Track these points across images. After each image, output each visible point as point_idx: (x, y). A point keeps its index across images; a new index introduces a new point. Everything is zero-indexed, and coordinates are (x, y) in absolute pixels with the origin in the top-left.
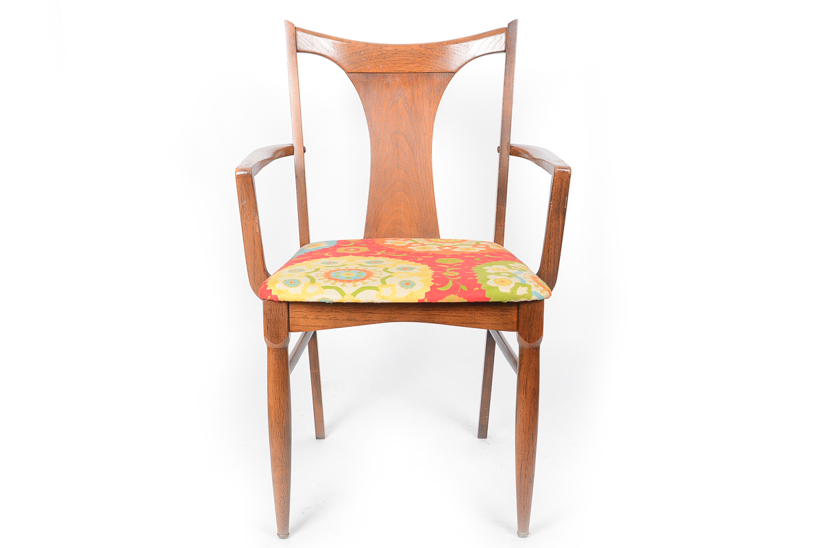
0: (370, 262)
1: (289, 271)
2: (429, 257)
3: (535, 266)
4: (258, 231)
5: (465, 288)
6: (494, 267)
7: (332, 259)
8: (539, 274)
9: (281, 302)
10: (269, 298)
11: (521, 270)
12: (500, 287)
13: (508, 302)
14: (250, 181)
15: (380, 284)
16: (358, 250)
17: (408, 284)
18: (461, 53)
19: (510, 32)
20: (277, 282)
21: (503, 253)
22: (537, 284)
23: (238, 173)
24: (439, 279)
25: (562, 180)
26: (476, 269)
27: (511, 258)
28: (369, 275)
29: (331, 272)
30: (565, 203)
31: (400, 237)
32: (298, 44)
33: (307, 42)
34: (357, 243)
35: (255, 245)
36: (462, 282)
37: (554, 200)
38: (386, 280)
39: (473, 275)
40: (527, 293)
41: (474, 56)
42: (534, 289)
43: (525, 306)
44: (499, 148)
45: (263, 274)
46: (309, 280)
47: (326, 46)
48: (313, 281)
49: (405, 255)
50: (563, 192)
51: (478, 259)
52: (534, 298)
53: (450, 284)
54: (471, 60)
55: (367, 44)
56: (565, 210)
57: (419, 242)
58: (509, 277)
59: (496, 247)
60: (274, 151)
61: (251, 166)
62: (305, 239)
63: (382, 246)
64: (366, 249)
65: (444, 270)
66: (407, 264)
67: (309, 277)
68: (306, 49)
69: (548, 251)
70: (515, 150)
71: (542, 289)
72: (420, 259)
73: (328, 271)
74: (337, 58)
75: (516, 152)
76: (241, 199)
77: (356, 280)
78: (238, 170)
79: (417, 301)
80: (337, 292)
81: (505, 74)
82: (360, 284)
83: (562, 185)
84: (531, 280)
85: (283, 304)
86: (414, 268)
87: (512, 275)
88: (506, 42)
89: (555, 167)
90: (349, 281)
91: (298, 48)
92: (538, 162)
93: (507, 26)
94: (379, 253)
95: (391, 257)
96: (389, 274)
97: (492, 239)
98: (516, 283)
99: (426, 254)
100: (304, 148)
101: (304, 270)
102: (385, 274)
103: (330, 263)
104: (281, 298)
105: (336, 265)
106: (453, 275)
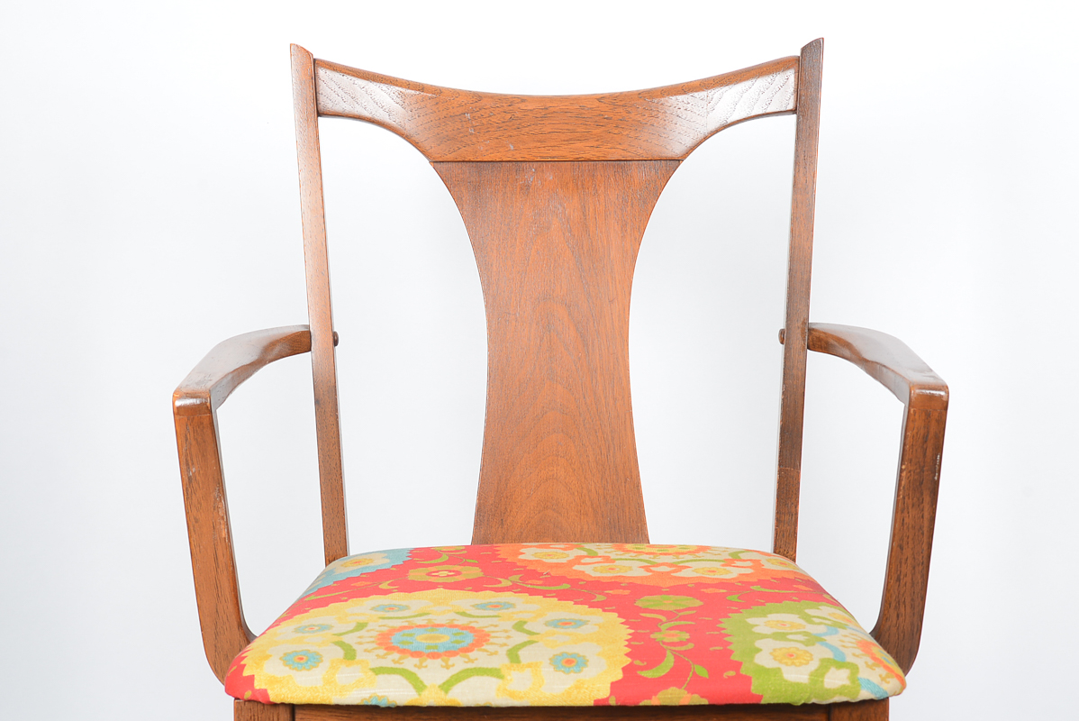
0: (483, 607)
1: (297, 630)
2: (620, 592)
3: (868, 615)
4: (224, 534)
5: (702, 672)
6: (773, 617)
7: (398, 598)
8: (878, 633)
9: (275, 705)
10: (248, 695)
11: (836, 626)
12: (784, 669)
13: (805, 705)
14: (206, 421)
15: (506, 661)
16: (458, 573)
17: (569, 662)
18: (694, 114)
19: (806, 64)
20: (268, 657)
21: (793, 581)
22: (871, 662)
23: (178, 403)
24: (643, 650)
25: (928, 415)
26: (729, 624)
27: (813, 592)
28: (481, 638)
29: (393, 631)
30: (935, 468)
31: (557, 539)
32: (322, 99)
33: (340, 91)
34: (457, 557)
35: (217, 567)
36: (698, 655)
37: (911, 461)
38: (520, 653)
39: (721, 639)
40: (847, 683)
41: (723, 122)
42: (864, 674)
43: (845, 713)
44: (782, 332)
45: (237, 634)
46: (340, 652)
47: (383, 100)
48: (350, 654)
49: (566, 586)
50: (930, 444)
51: (734, 598)
52: (865, 694)
53: (668, 663)
54: (717, 131)
55: (479, 97)
56: (936, 485)
57: (601, 553)
58: (807, 643)
59: (777, 565)
60: (265, 343)
61: (209, 385)
62: (336, 546)
63: (514, 565)
64: (474, 572)
65: (654, 625)
66: (569, 610)
67: (341, 644)
68: (338, 108)
69: (898, 580)
70: (819, 339)
71: (883, 672)
72: (600, 598)
73: (385, 629)
74: (409, 127)
75: (823, 342)
76: (186, 462)
77: (451, 653)
78: (179, 394)
79: (591, 703)
80: (405, 682)
81: (796, 163)
82: (459, 663)
83: (927, 427)
84: (858, 652)
85: (281, 709)
86: (585, 623)
87: (813, 640)
88: (797, 91)
89: (912, 386)
90: (434, 656)
91: (321, 107)
92: (873, 368)
93: (799, 54)
94: (505, 583)
95: (533, 592)
96: (525, 638)
97: (767, 544)
98: (822, 660)
99: (614, 584)
100: (335, 335)
101: (327, 627)
102: (520, 638)
103: (391, 608)
104: (276, 695)
105: (406, 613)
106: (676, 639)
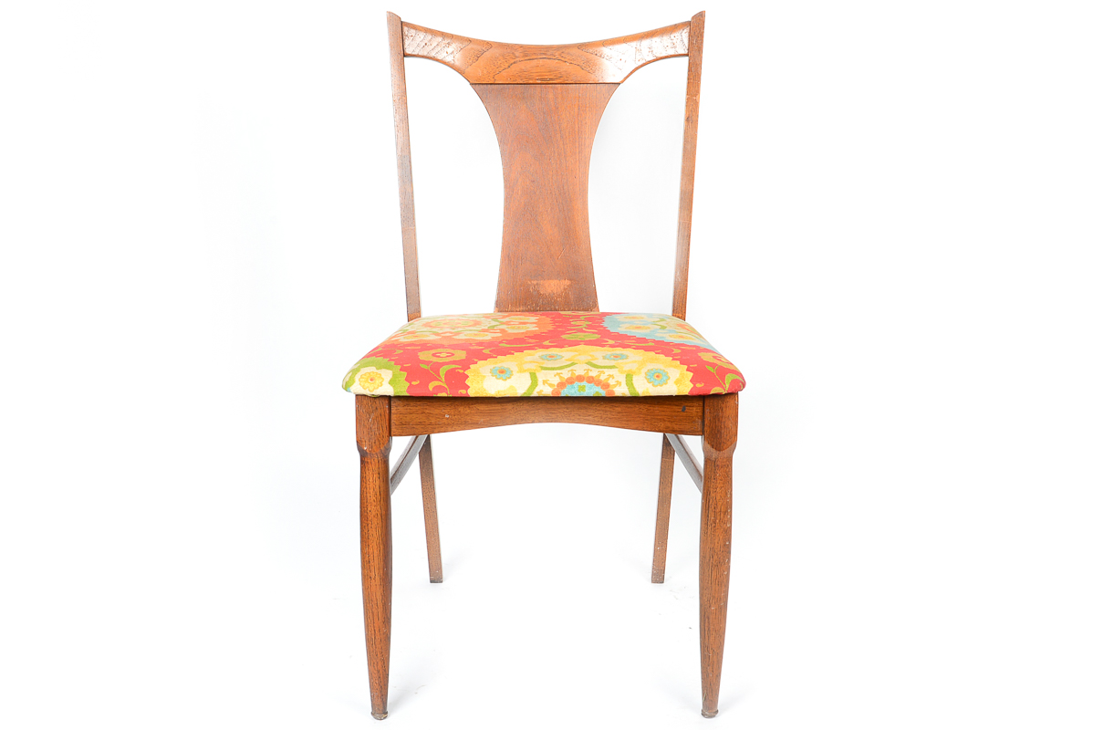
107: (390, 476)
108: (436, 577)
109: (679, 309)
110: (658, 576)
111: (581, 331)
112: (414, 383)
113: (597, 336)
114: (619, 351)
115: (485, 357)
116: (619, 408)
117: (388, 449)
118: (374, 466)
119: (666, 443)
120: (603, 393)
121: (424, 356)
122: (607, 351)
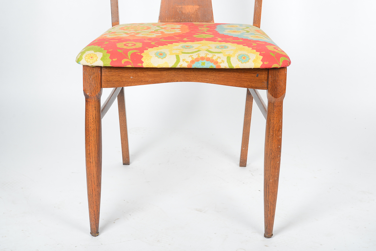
107: (101, 110)
108: (126, 162)
109: (257, 21)
110: (243, 163)
111: (204, 33)
112: (114, 60)
113: (212, 36)
114: (224, 44)
115: (152, 46)
116: (223, 74)
117: (100, 94)
118: (92, 103)
119: (249, 94)
120: (214, 66)
121: (120, 45)
122: (218, 44)
